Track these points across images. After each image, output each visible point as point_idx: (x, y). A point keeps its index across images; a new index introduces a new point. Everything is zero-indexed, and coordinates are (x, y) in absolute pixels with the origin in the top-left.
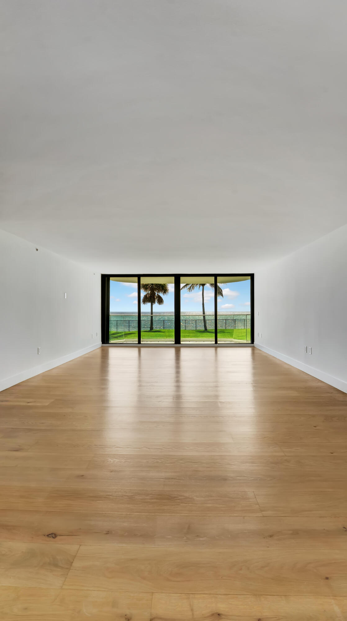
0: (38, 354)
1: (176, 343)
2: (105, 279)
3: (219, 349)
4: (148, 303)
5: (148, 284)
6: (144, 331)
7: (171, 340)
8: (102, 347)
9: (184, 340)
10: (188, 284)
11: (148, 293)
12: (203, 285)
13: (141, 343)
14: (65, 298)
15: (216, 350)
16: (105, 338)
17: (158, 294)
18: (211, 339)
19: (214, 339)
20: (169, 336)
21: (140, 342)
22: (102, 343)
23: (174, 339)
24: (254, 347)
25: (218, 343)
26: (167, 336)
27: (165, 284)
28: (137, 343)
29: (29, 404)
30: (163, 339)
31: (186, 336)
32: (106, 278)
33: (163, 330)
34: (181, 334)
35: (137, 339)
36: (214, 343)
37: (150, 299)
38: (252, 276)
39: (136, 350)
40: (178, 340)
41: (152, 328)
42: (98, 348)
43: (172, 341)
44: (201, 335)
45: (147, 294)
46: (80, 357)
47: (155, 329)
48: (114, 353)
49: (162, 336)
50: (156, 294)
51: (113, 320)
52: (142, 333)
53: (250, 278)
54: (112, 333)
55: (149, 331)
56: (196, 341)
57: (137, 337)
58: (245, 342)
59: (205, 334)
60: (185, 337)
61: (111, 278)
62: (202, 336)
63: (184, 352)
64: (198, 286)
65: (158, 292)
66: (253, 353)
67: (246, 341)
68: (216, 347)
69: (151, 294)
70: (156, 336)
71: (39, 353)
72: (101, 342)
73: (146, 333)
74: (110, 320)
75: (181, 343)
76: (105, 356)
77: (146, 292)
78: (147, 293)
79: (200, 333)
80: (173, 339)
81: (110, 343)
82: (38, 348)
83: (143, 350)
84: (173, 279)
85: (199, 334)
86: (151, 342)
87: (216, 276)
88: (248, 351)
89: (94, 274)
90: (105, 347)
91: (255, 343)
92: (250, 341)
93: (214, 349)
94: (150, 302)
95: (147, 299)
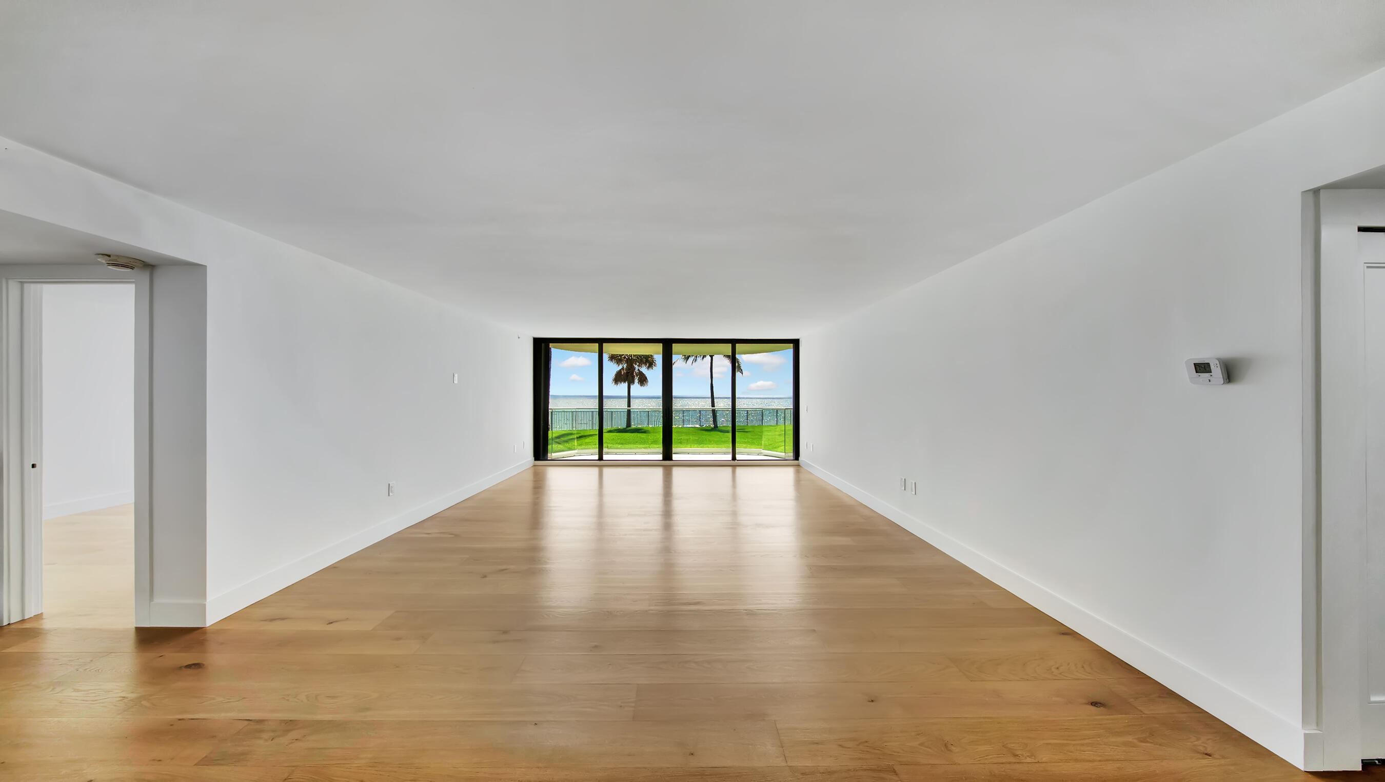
0: (389, 495)
1: (664, 459)
2: (541, 346)
3: (739, 470)
4: (622, 383)
5: (617, 354)
8: (535, 466)
9: (679, 453)
11: (623, 367)
12: (712, 357)
13: (604, 458)
14: (456, 381)
15: (734, 472)
16: (540, 450)
17: (639, 370)
18: (724, 450)
19: (730, 450)
22: (536, 460)
23: (662, 449)
24: (799, 465)
25: (738, 458)
26: (650, 444)
27: (648, 354)
28: (597, 458)
29: (331, 628)
30: (643, 450)
32: (542, 344)
33: (647, 429)
35: (596, 451)
36: (731, 457)
37: (626, 377)
38: (796, 343)
39: (595, 470)
40: (667, 455)
41: (629, 424)
42: (527, 469)
43: (657, 453)
44: (707, 438)
45: (620, 370)
46: (488, 490)
48: (556, 477)
50: (636, 370)
52: (605, 436)
53: (792, 347)
54: (554, 435)
55: (623, 431)
56: (700, 454)
57: (597, 447)
59: (715, 436)
60: (679, 444)
61: (551, 345)
62: (709, 441)
63: (677, 472)
64: (704, 355)
65: (639, 366)
66: (798, 482)
67: (783, 454)
68: (734, 466)
69: (628, 369)
70: (635, 443)
71: (391, 494)
72: (533, 458)
73: (617, 434)
75: (675, 457)
78: (621, 367)
79: (709, 434)
81: (549, 457)
82: (389, 484)
83: (607, 471)
84: (660, 347)
85: (705, 435)
86: (623, 454)
87: (734, 342)
88: (787, 474)
89: (519, 338)
90: (541, 468)
91: (802, 459)
92: (791, 455)
93: (729, 469)
94: (625, 382)
95: (618, 378)
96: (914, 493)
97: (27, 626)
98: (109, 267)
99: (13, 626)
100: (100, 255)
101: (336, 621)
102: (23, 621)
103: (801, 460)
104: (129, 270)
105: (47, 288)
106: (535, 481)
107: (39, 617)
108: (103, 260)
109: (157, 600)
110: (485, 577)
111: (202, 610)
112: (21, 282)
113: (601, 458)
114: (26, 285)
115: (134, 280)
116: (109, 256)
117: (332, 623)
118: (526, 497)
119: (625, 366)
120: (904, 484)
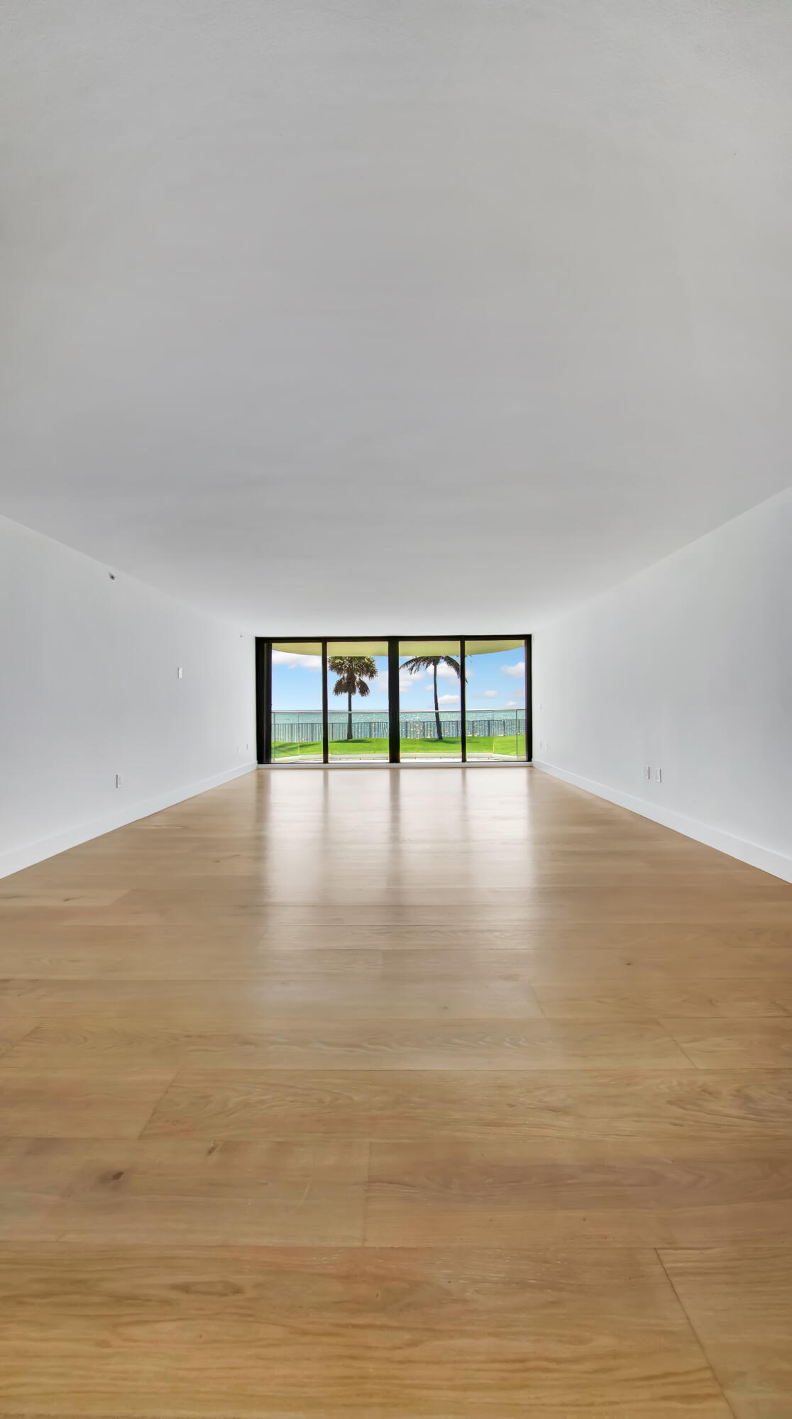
0: (117, 787)
1: (391, 762)
2: (263, 647)
3: (469, 772)
4: (342, 694)
5: (341, 657)
6: (335, 740)
7: (383, 757)
8: (258, 769)
9: (405, 757)
11: (344, 677)
13: (330, 761)
14: (180, 676)
15: (464, 774)
16: (264, 753)
17: (360, 679)
18: (453, 754)
19: (460, 754)
20: (380, 749)
21: (327, 760)
22: (259, 763)
23: (389, 755)
24: (532, 767)
25: (468, 760)
26: (375, 750)
27: (370, 657)
28: (322, 762)
30: (368, 755)
31: (409, 749)
32: (265, 645)
33: (369, 739)
34: (401, 746)
35: (321, 756)
36: (461, 760)
37: (347, 687)
38: (528, 639)
39: (320, 773)
40: (394, 758)
41: (350, 736)
42: (250, 772)
44: (434, 747)
45: (341, 680)
46: (213, 790)
47: (355, 738)
48: (279, 780)
49: (369, 750)
50: (357, 679)
52: (330, 745)
53: (524, 644)
54: (277, 745)
55: (345, 741)
56: (427, 758)
57: (322, 752)
58: (514, 757)
59: (440, 744)
60: (406, 750)
61: (274, 645)
62: (436, 749)
63: (404, 774)
65: (360, 675)
66: (531, 782)
67: (516, 757)
68: (464, 768)
69: (348, 678)
70: (358, 750)
71: (119, 786)
72: (256, 762)
73: (339, 744)
74: (273, 723)
75: (401, 761)
76: (262, 786)
77: (339, 676)
78: (342, 676)
79: (432, 744)
80: (387, 755)
81: (272, 761)
82: (117, 776)
83: (331, 773)
84: (385, 646)
85: (430, 745)
86: (347, 759)
87: (462, 639)
88: (521, 775)
89: (241, 635)
90: (265, 771)
91: (536, 760)
92: (524, 757)
93: (459, 771)
94: (345, 692)
95: (339, 688)
96: (659, 781)
101: (72, 899)
106: (258, 782)
113: (325, 762)
117: (68, 900)
118: (250, 795)
119: (346, 675)
120: (647, 773)
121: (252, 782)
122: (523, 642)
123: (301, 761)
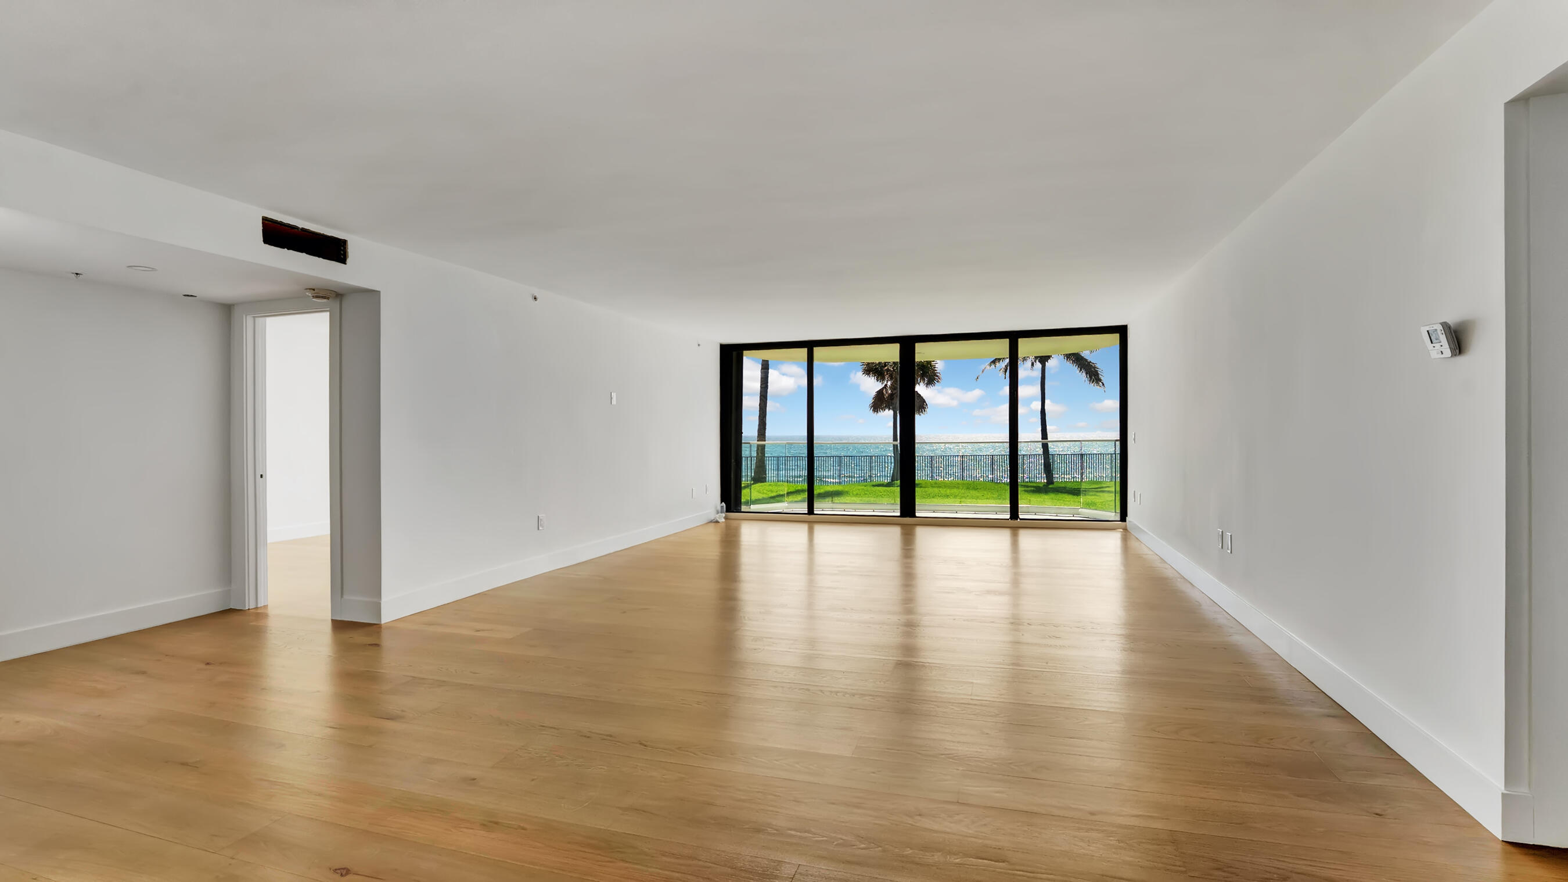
0: (538, 529)
1: (903, 515)
2: (732, 357)
3: (1023, 535)
5: (885, 363)
6: (877, 483)
8: (724, 517)
10: (999, 360)
11: (887, 384)
12: (1043, 360)
13: (815, 512)
14: (614, 402)
16: (733, 497)
21: (813, 511)
23: (899, 501)
24: (1125, 529)
25: (1021, 517)
27: (929, 363)
28: (807, 512)
29: (478, 634)
32: (734, 354)
35: (806, 505)
36: (1010, 516)
37: (891, 400)
38: (1122, 331)
39: (805, 527)
40: (908, 508)
42: (715, 522)
43: (893, 507)
45: (883, 388)
48: (749, 533)
51: (770, 455)
53: (1120, 340)
57: (806, 501)
61: (745, 353)
63: (921, 532)
64: (1029, 363)
68: (1015, 530)
69: (893, 388)
71: (540, 528)
75: (922, 515)
76: (730, 542)
77: (881, 383)
78: (879, 386)
81: (745, 510)
82: (538, 517)
83: (819, 529)
87: (1015, 336)
89: (699, 345)
90: (735, 520)
93: (1007, 533)
95: (879, 403)
96: (1229, 551)
97: (259, 611)
98: (314, 299)
99: (250, 610)
100: (308, 290)
102: (257, 608)
103: (1130, 521)
104: (325, 301)
105: (269, 320)
107: (266, 607)
108: (309, 294)
109: (345, 597)
110: (624, 612)
111: (377, 609)
112: (254, 317)
113: (811, 511)
114: (257, 319)
115: (328, 309)
116: (314, 290)
118: (713, 552)
119: (889, 383)
120: (1220, 540)
121: (713, 536)
122: (1116, 337)
123: (786, 511)
